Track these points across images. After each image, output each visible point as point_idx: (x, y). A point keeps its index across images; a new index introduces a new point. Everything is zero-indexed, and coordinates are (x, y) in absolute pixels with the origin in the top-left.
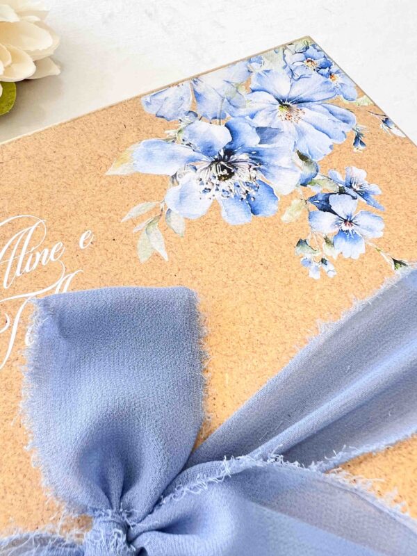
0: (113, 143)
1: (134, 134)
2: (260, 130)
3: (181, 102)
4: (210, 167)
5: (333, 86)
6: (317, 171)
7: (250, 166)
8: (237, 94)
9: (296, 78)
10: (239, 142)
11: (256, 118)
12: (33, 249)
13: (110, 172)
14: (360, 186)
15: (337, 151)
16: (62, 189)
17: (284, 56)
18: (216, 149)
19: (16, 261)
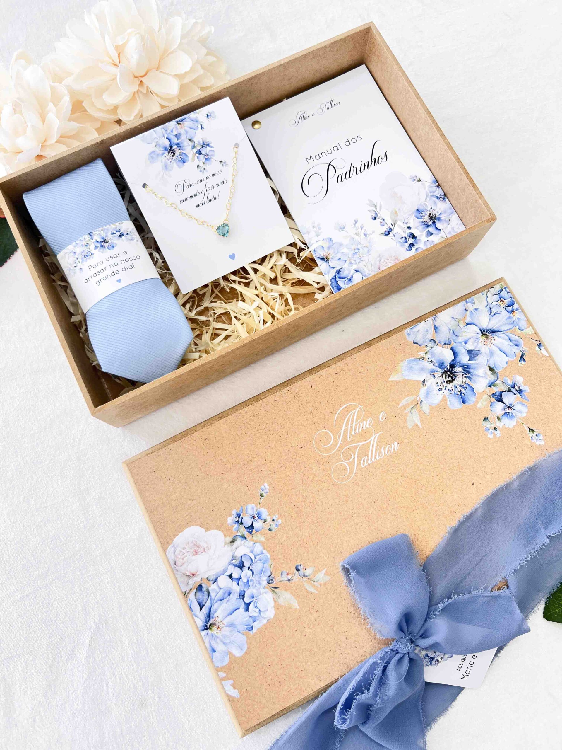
0: (391, 361)
1: (402, 355)
2: (470, 352)
3: (427, 333)
4: (442, 375)
5: (513, 319)
6: (498, 378)
7: (463, 375)
8: (458, 327)
9: (492, 314)
10: (458, 360)
11: (468, 343)
12: (359, 421)
13: (391, 379)
14: (519, 387)
15: (510, 365)
16: (368, 389)
17: (487, 297)
18: (446, 364)
19: (351, 427)
